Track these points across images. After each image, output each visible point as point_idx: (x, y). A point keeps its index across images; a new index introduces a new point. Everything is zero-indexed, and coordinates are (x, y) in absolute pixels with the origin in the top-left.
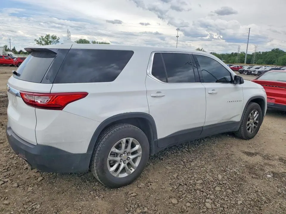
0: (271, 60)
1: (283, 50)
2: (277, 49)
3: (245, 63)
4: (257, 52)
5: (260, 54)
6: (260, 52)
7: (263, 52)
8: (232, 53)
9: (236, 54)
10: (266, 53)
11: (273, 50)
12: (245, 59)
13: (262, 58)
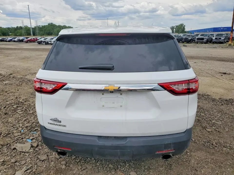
0: (50, 32)
1: (56, 24)
2: (51, 23)
3: (32, 35)
4: (38, 25)
5: (40, 27)
6: (40, 26)
7: (42, 26)
8: (17, 27)
9: (21, 28)
10: (45, 26)
11: (49, 24)
12: (31, 32)
13: (42, 31)
